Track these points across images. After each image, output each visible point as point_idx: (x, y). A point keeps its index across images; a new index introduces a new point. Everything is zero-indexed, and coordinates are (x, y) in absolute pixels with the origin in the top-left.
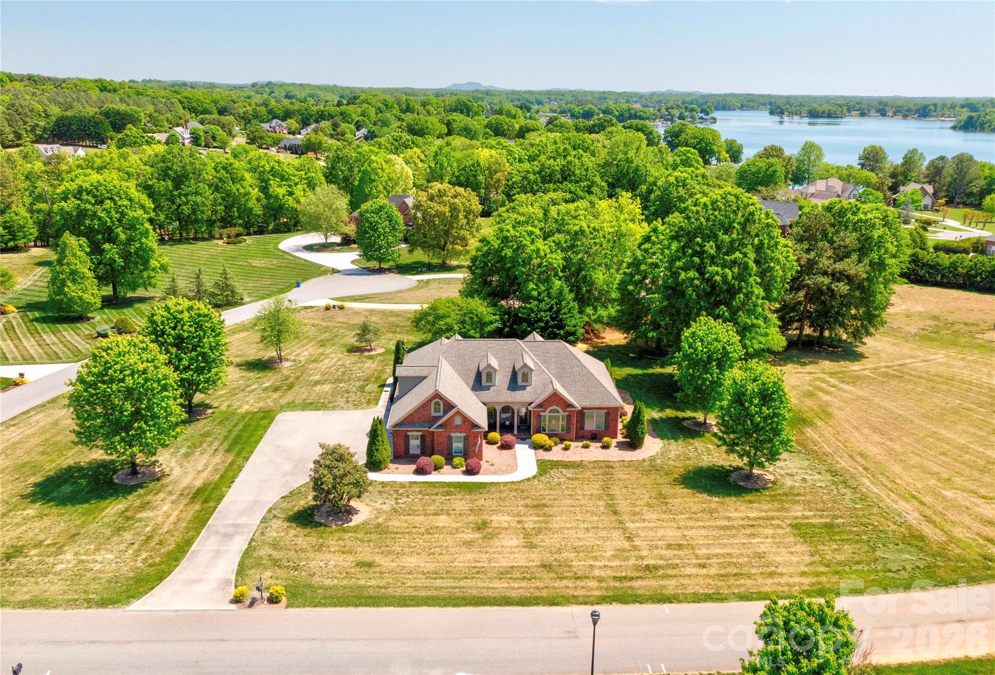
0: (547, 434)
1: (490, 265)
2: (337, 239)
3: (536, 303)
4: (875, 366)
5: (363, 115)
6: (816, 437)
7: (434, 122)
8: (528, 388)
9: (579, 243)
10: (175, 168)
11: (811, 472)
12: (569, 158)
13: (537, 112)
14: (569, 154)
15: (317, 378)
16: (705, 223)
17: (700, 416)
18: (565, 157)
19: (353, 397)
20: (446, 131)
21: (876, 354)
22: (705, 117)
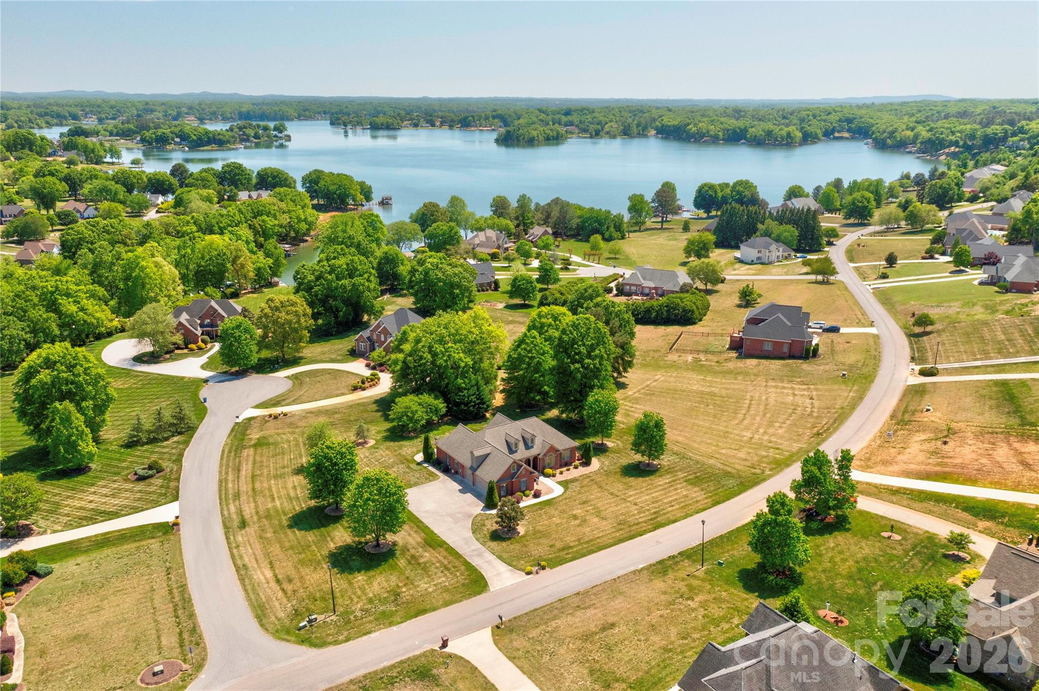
0: (549, 468)
8: (534, 447)
19: (415, 475)
22: (279, 135)
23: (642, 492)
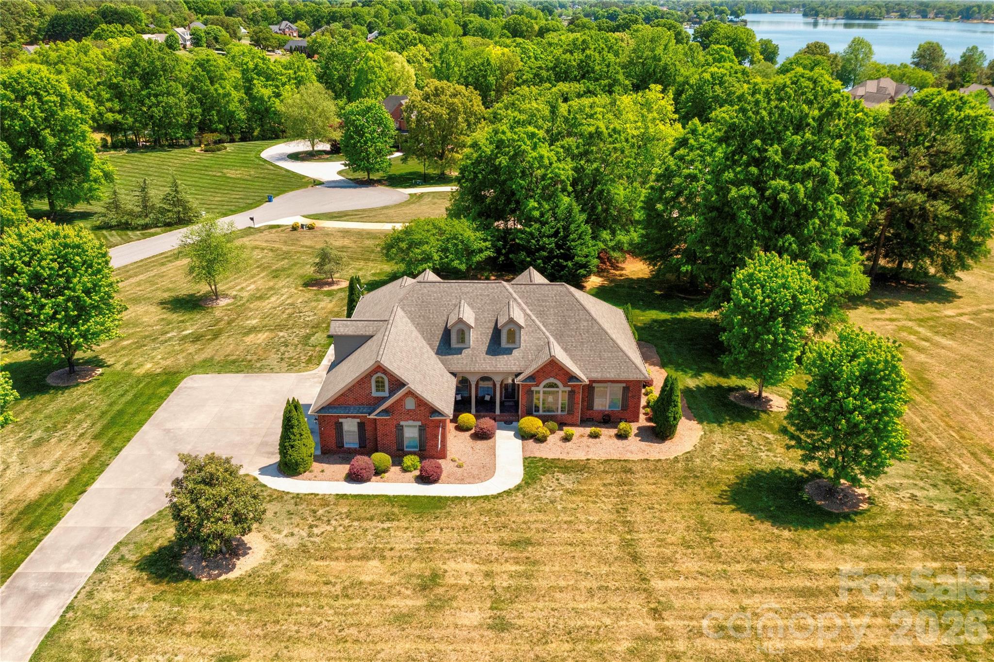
0: (539, 417)
1: (480, 176)
2: (327, 147)
3: (537, 226)
4: (975, 309)
5: (376, 16)
6: (918, 420)
7: (449, 22)
8: (515, 352)
9: (594, 148)
10: (142, 64)
11: (921, 484)
12: (588, 52)
13: (560, 16)
14: (588, 48)
15: (254, 322)
16: (767, 118)
17: (751, 385)
18: (583, 50)
19: (291, 352)
20: (461, 32)
21: (972, 292)
22: (735, 20)
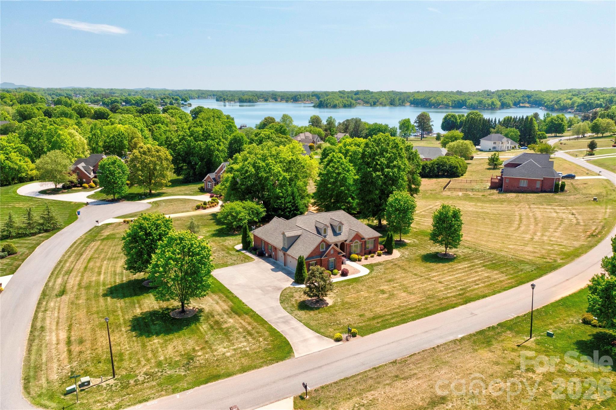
0: (355, 254)
2: (61, 185)
8: (342, 234)
19: (233, 258)
22: (185, 103)
23: (444, 274)
